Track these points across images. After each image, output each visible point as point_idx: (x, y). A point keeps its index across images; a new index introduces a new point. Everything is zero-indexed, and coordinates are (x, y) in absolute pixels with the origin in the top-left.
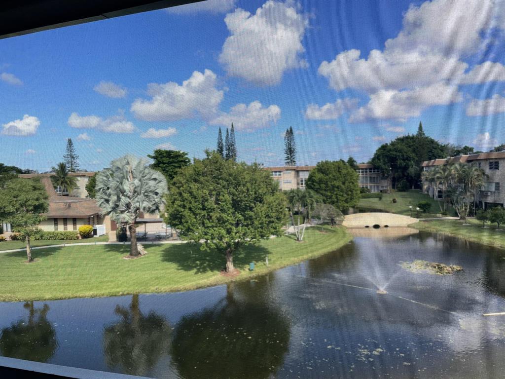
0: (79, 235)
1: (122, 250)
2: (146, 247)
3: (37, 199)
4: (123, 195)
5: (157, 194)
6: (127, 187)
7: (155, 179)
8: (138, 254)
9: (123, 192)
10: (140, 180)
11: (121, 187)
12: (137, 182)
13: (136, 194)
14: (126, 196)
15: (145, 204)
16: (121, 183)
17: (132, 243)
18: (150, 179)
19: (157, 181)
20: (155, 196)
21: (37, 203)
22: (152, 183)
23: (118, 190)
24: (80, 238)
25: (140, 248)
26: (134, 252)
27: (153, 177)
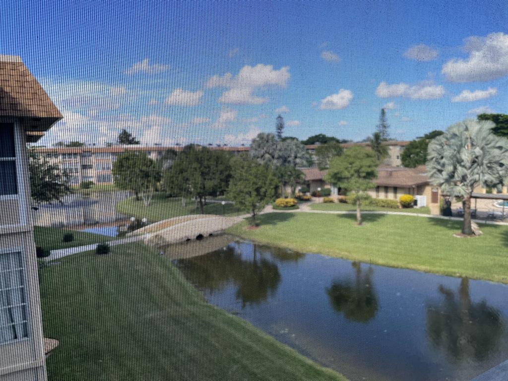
0: (399, 204)
1: (449, 225)
2: (480, 225)
3: (369, 166)
4: (461, 165)
5: (501, 165)
6: (466, 156)
7: (500, 148)
8: (472, 233)
9: (460, 162)
10: (482, 149)
11: (458, 155)
12: (478, 151)
13: (476, 164)
14: (464, 166)
15: (487, 177)
16: (459, 152)
17: (465, 219)
18: (494, 147)
19: (503, 150)
20: (499, 168)
21: (369, 170)
22: (497, 152)
23: (455, 159)
24: (401, 207)
25: (474, 226)
26: (467, 230)
27: (498, 145)
